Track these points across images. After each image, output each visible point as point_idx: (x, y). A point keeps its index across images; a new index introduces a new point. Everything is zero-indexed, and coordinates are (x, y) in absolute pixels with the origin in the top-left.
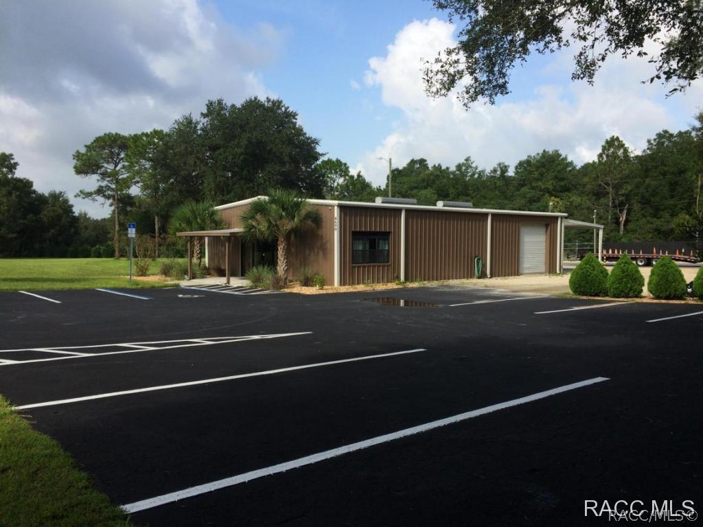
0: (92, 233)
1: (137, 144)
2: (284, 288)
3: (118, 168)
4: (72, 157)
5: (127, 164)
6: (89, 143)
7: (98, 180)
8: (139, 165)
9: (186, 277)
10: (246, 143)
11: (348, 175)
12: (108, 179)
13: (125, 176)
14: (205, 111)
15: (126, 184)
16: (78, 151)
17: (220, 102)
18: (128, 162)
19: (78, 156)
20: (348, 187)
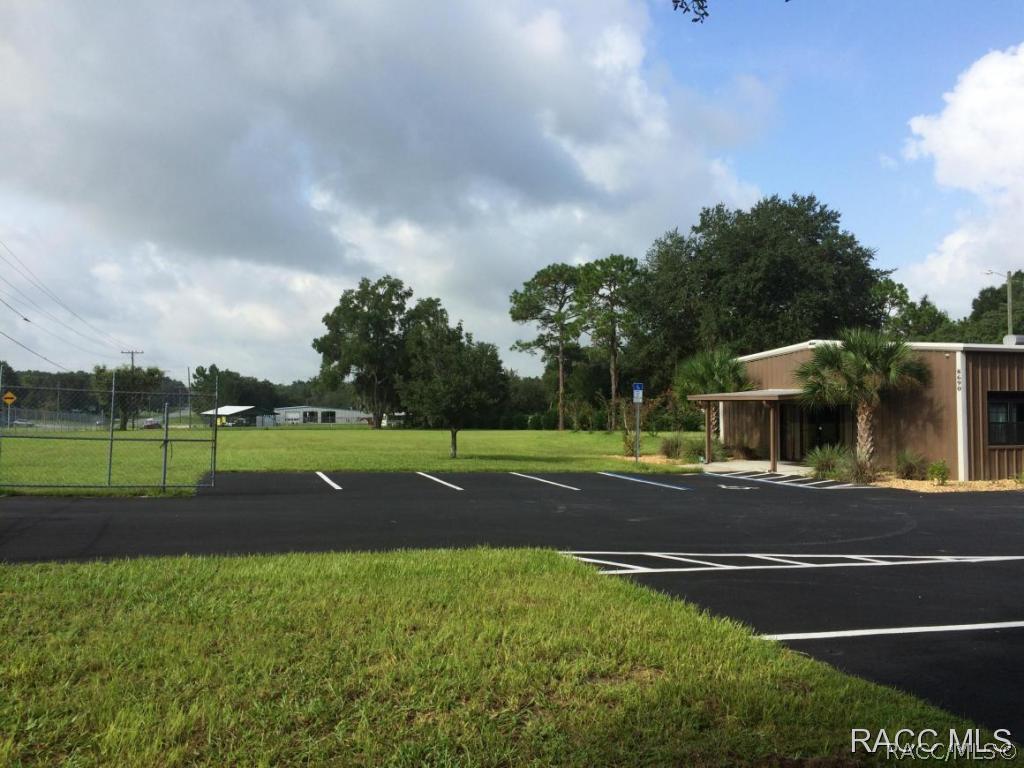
0: (522, 397)
1: (591, 275)
2: (875, 480)
3: (563, 310)
4: (509, 299)
5: (575, 303)
6: (529, 280)
7: (538, 327)
8: (591, 304)
9: (702, 459)
10: (767, 263)
11: (905, 303)
12: (550, 325)
13: (572, 320)
14: (698, 224)
15: (574, 330)
16: (516, 292)
17: (719, 209)
18: (577, 301)
19: (515, 298)
20: (907, 322)
